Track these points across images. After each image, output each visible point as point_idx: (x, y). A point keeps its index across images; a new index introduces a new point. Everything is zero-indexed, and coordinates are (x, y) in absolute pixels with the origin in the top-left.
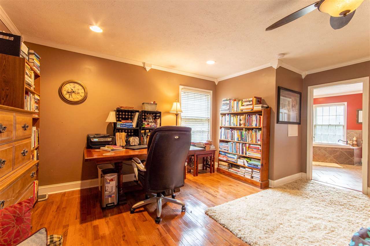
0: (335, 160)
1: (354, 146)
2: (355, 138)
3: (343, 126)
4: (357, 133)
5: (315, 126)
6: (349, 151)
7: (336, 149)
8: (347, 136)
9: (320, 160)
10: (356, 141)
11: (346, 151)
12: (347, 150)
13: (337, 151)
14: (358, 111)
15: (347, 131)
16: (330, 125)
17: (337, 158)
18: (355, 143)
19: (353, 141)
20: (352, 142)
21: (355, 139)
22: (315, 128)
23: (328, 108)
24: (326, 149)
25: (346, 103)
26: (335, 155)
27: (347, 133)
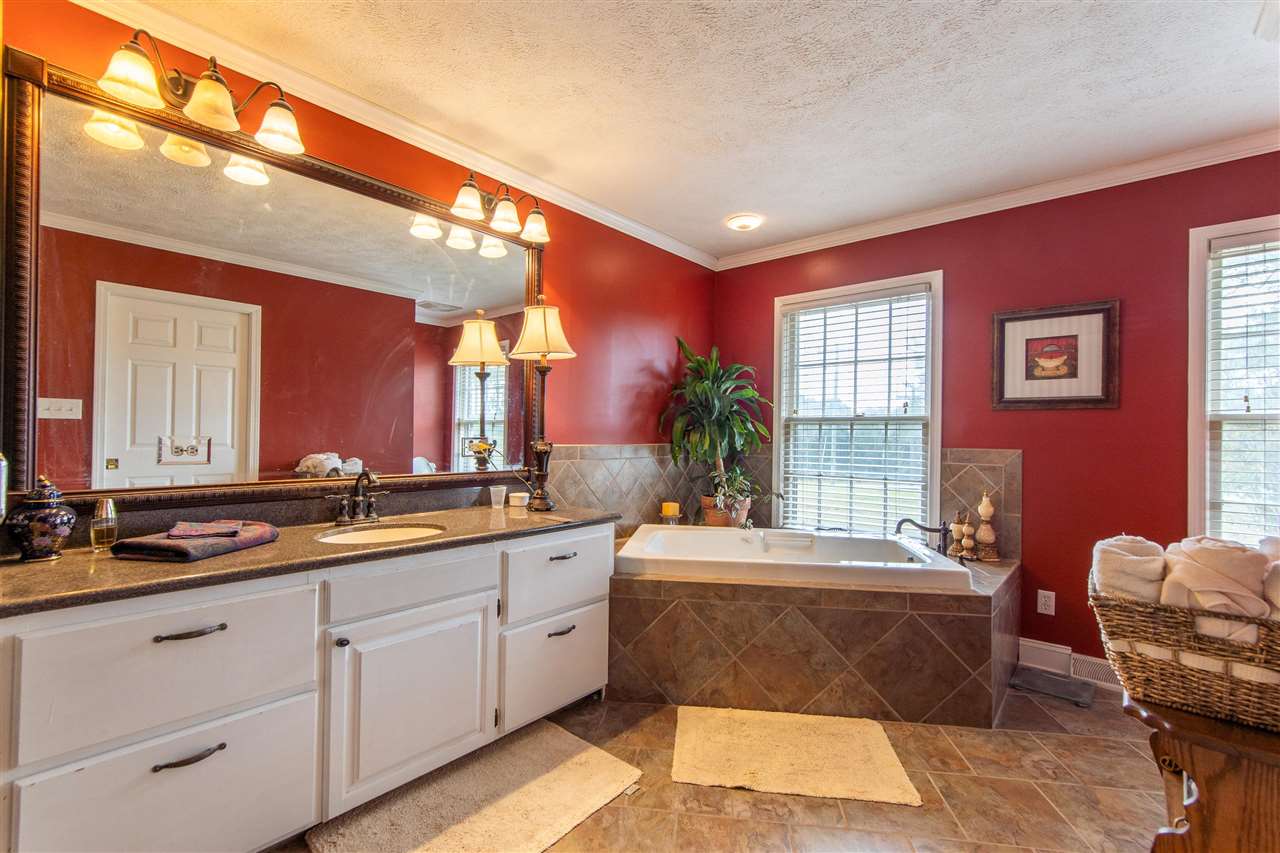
0: (868, 687)
1: (982, 554)
2: (985, 500)
3: (925, 426)
4: (994, 468)
5: (787, 427)
6: (963, 620)
7: (879, 608)
8: (943, 492)
9: (776, 699)
10: (993, 522)
11: (940, 620)
12: (946, 609)
13: (882, 621)
14: (1002, 324)
15: (944, 457)
16: (859, 419)
17: (884, 672)
18: (985, 534)
19: (975, 523)
20: (971, 530)
21: (984, 509)
22: (787, 440)
23: (848, 313)
24: (812, 602)
25: (936, 277)
26: (873, 648)
27: (943, 469)
